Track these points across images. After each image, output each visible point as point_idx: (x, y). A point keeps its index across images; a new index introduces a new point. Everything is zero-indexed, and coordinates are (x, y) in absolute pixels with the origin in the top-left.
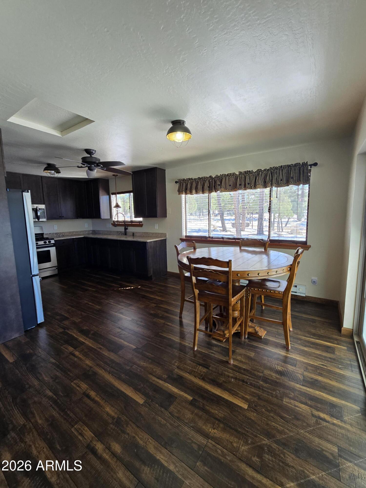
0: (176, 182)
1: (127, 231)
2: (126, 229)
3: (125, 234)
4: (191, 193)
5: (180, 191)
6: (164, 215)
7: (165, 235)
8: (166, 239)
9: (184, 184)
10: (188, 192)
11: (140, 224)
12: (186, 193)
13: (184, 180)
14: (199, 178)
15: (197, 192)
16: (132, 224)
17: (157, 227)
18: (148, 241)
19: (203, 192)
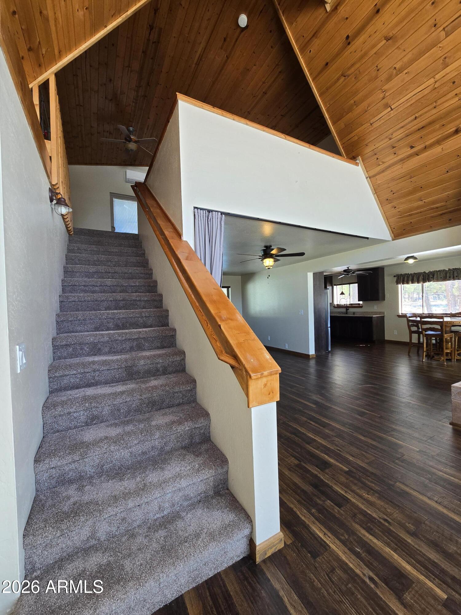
0: (394, 276)
1: (348, 311)
2: (347, 310)
3: (347, 313)
4: (408, 283)
5: (398, 282)
6: (384, 299)
7: (384, 313)
8: (384, 316)
9: (402, 278)
10: (405, 282)
11: (359, 306)
12: (403, 284)
13: (401, 275)
14: (415, 273)
15: (413, 283)
16: (352, 306)
17: (375, 307)
18: (374, 316)
19: (418, 283)
